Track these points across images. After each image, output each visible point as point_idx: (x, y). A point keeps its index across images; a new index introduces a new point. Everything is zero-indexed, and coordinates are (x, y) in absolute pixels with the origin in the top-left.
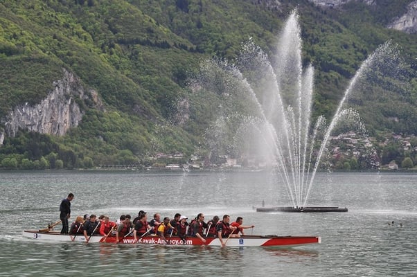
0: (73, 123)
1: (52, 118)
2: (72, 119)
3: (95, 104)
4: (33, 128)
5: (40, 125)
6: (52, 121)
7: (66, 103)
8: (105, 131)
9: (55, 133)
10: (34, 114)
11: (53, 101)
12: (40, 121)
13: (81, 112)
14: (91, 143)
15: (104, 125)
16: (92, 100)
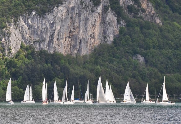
0: (105, 38)
1: (71, 32)
2: (105, 32)
3: (143, 11)
4: (42, 45)
5: (51, 41)
6: (72, 36)
7: (93, 11)
8: (148, 48)
9: (76, 51)
10: (44, 26)
11: (73, 9)
12: (52, 36)
13: (119, 22)
14: (124, 65)
15: (148, 40)
16: (140, 6)
